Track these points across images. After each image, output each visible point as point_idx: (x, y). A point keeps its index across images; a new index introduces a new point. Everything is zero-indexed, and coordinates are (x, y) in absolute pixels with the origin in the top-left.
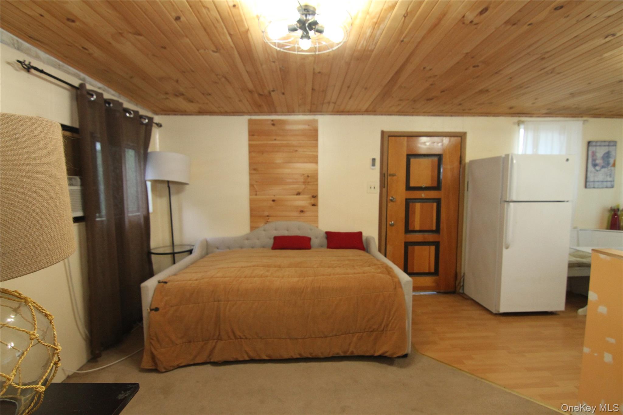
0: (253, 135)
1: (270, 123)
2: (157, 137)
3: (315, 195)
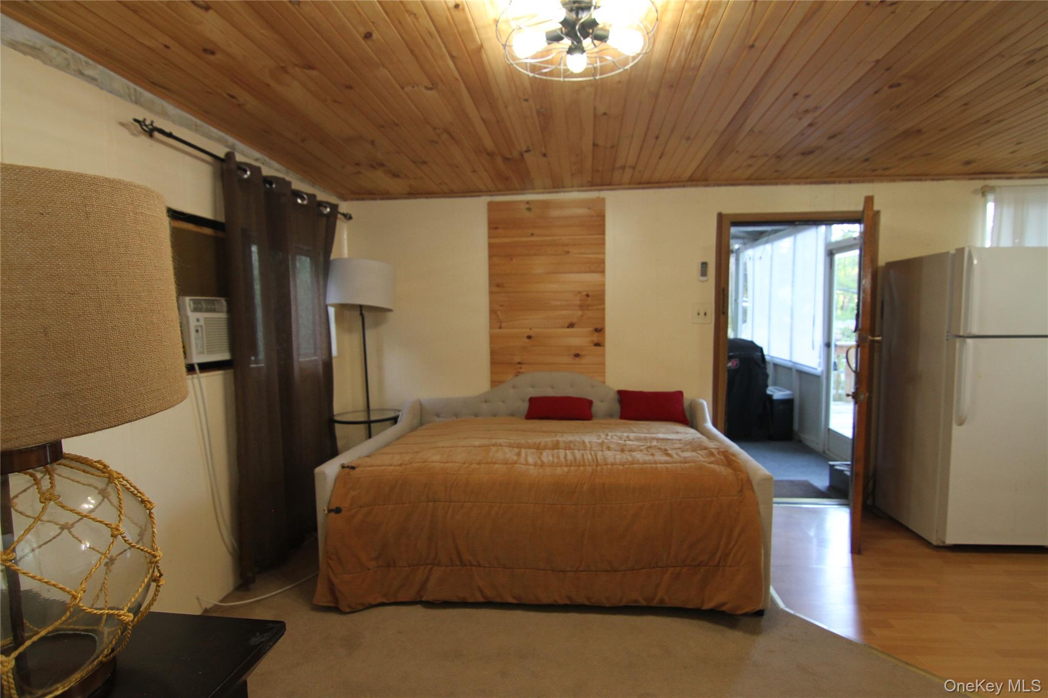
0: (496, 228)
1: (524, 206)
2: (345, 236)
3: (599, 327)
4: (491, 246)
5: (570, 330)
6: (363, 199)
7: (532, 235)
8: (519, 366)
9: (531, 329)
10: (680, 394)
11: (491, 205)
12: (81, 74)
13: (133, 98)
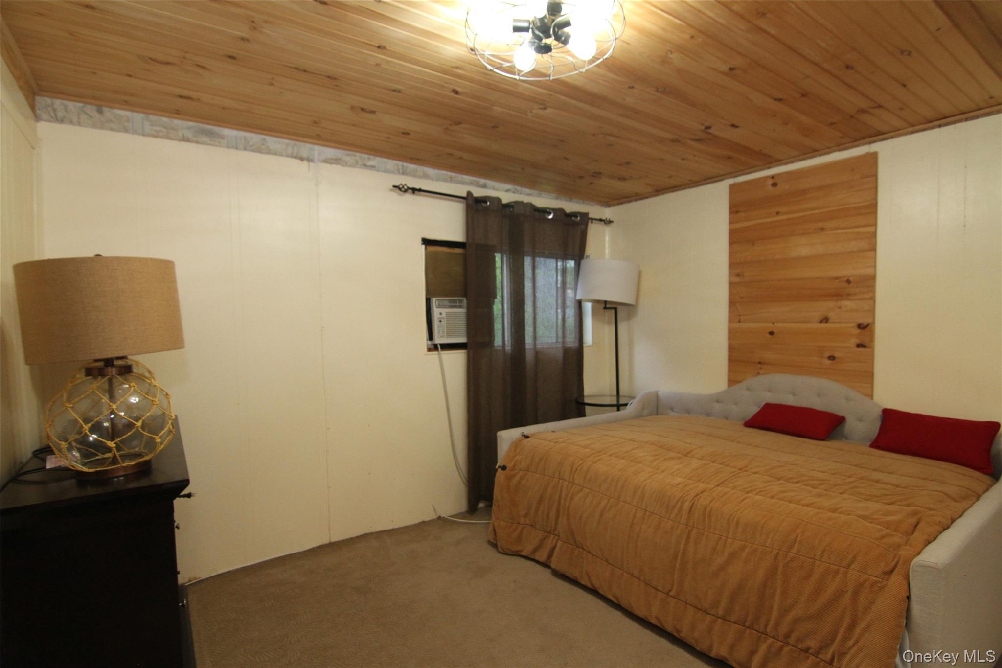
0: (737, 212)
1: (770, 182)
2: (607, 239)
3: (865, 321)
4: (732, 233)
5: (823, 325)
6: (622, 203)
7: (778, 213)
8: (759, 366)
9: (773, 324)
10: (994, 426)
11: (732, 187)
13: (401, 171)
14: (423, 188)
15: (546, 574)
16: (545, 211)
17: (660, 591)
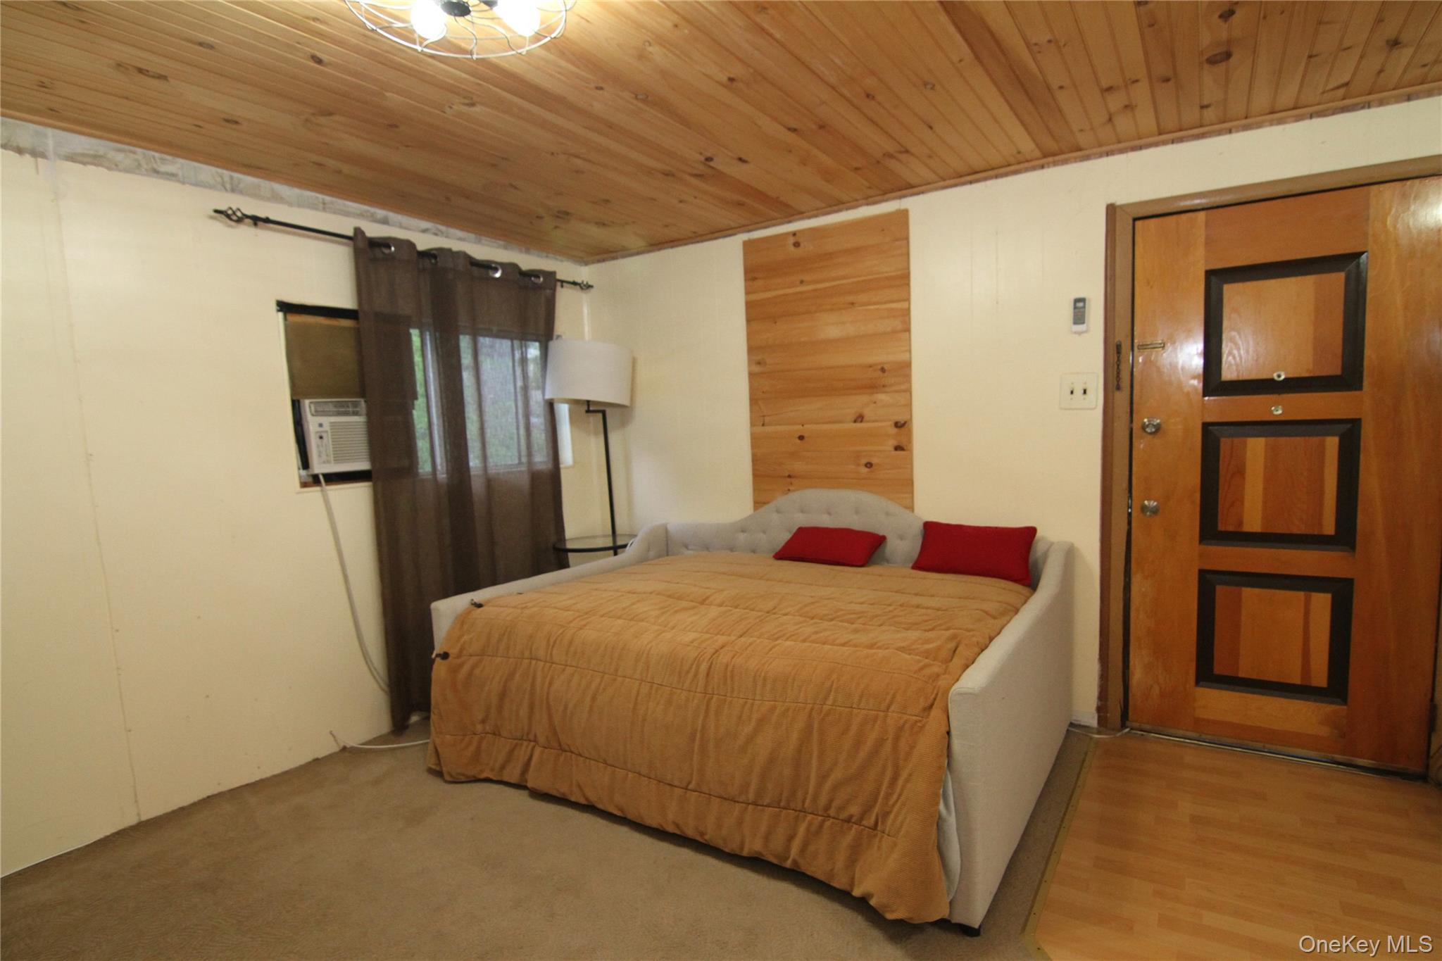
0: (755, 279)
1: (792, 240)
2: (585, 311)
3: (901, 418)
4: (750, 306)
5: (859, 425)
6: (604, 260)
7: (802, 282)
8: (789, 480)
9: (803, 425)
10: (1030, 532)
11: (747, 245)
12: (156, 172)
13: (228, 186)
14: (272, 217)
15: (521, 798)
16: (488, 266)
17: (676, 786)
